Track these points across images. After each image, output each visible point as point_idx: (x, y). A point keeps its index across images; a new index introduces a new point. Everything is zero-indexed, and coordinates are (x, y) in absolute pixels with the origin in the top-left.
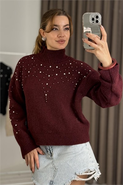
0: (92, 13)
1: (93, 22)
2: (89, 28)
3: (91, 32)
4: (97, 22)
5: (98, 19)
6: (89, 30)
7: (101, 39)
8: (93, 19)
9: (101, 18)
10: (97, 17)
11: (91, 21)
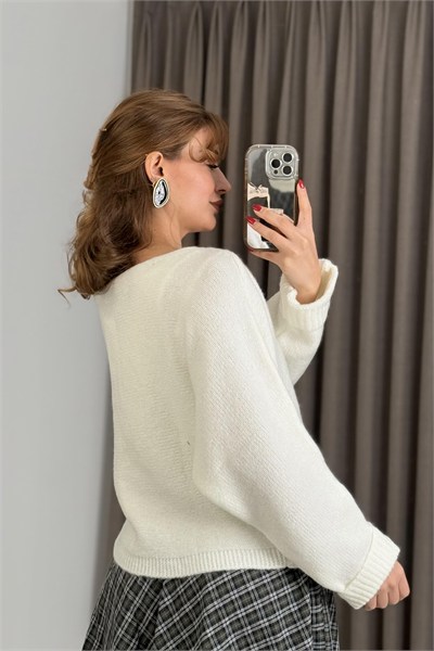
0: (272, 145)
1: (276, 172)
2: (264, 188)
3: (269, 201)
4: (287, 170)
5: (289, 164)
6: (263, 192)
8: (275, 164)
9: (298, 160)
11: (269, 169)
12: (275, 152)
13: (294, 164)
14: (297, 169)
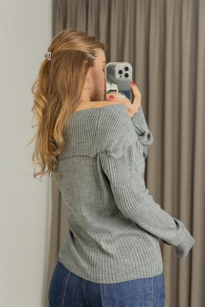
0: (118, 63)
1: (121, 77)
2: (115, 85)
3: (117, 91)
4: (127, 75)
5: (127, 72)
6: (115, 87)
7: (132, 103)
8: (120, 72)
9: (132, 70)
10: (127, 69)
11: (117, 76)
12: (120, 66)
13: (130, 72)
14: (132, 75)
